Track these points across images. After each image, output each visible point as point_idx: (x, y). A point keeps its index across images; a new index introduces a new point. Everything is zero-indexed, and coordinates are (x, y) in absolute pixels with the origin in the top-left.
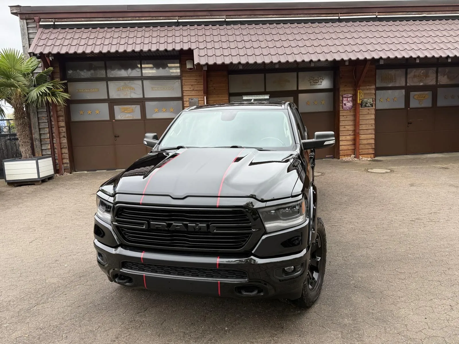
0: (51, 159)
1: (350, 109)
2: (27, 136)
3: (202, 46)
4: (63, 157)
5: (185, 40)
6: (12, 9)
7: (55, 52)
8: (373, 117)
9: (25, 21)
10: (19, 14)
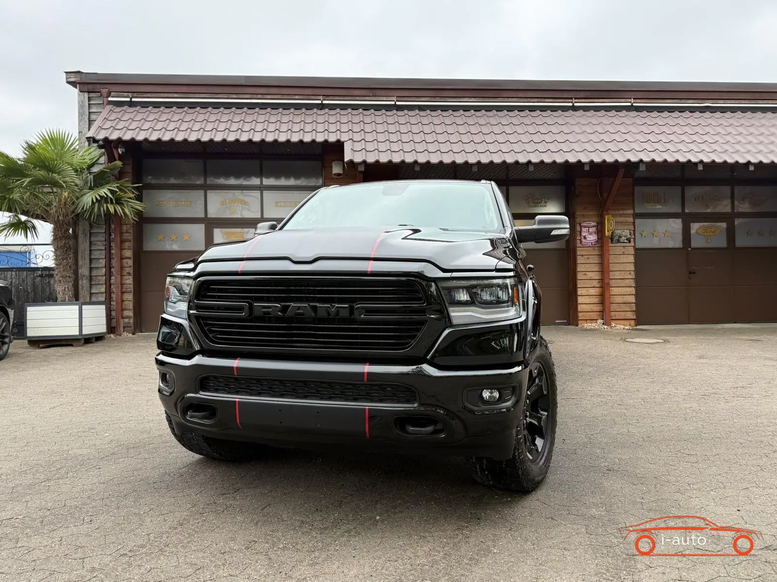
0: (104, 307)
1: (593, 246)
2: (70, 267)
3: (357, 137)
4: (124, 307)
5: (333, 128)
6: (68, 77)
7: (127, 137)
8: (631, 259)
9: (86, 95)
10: (79, 83)
